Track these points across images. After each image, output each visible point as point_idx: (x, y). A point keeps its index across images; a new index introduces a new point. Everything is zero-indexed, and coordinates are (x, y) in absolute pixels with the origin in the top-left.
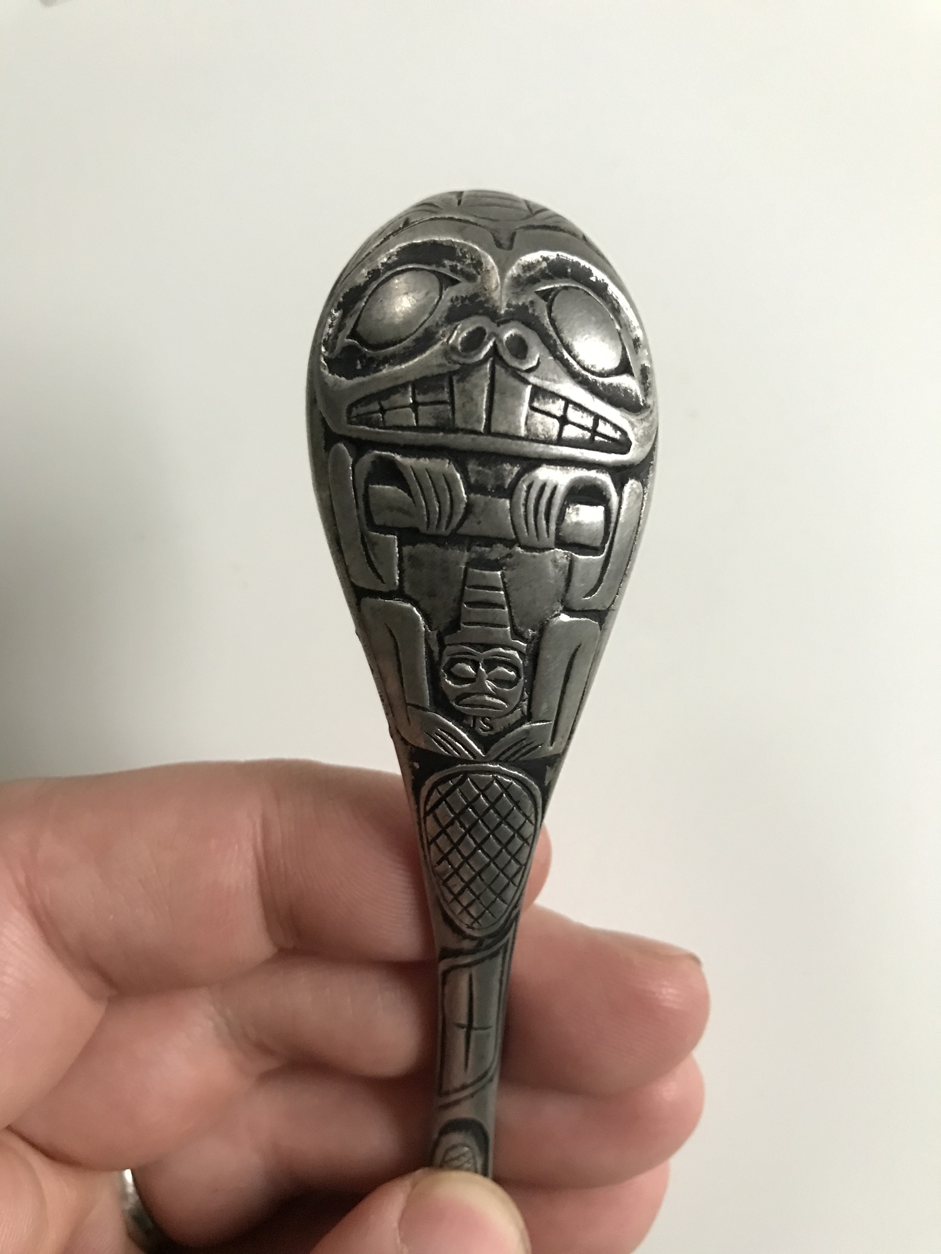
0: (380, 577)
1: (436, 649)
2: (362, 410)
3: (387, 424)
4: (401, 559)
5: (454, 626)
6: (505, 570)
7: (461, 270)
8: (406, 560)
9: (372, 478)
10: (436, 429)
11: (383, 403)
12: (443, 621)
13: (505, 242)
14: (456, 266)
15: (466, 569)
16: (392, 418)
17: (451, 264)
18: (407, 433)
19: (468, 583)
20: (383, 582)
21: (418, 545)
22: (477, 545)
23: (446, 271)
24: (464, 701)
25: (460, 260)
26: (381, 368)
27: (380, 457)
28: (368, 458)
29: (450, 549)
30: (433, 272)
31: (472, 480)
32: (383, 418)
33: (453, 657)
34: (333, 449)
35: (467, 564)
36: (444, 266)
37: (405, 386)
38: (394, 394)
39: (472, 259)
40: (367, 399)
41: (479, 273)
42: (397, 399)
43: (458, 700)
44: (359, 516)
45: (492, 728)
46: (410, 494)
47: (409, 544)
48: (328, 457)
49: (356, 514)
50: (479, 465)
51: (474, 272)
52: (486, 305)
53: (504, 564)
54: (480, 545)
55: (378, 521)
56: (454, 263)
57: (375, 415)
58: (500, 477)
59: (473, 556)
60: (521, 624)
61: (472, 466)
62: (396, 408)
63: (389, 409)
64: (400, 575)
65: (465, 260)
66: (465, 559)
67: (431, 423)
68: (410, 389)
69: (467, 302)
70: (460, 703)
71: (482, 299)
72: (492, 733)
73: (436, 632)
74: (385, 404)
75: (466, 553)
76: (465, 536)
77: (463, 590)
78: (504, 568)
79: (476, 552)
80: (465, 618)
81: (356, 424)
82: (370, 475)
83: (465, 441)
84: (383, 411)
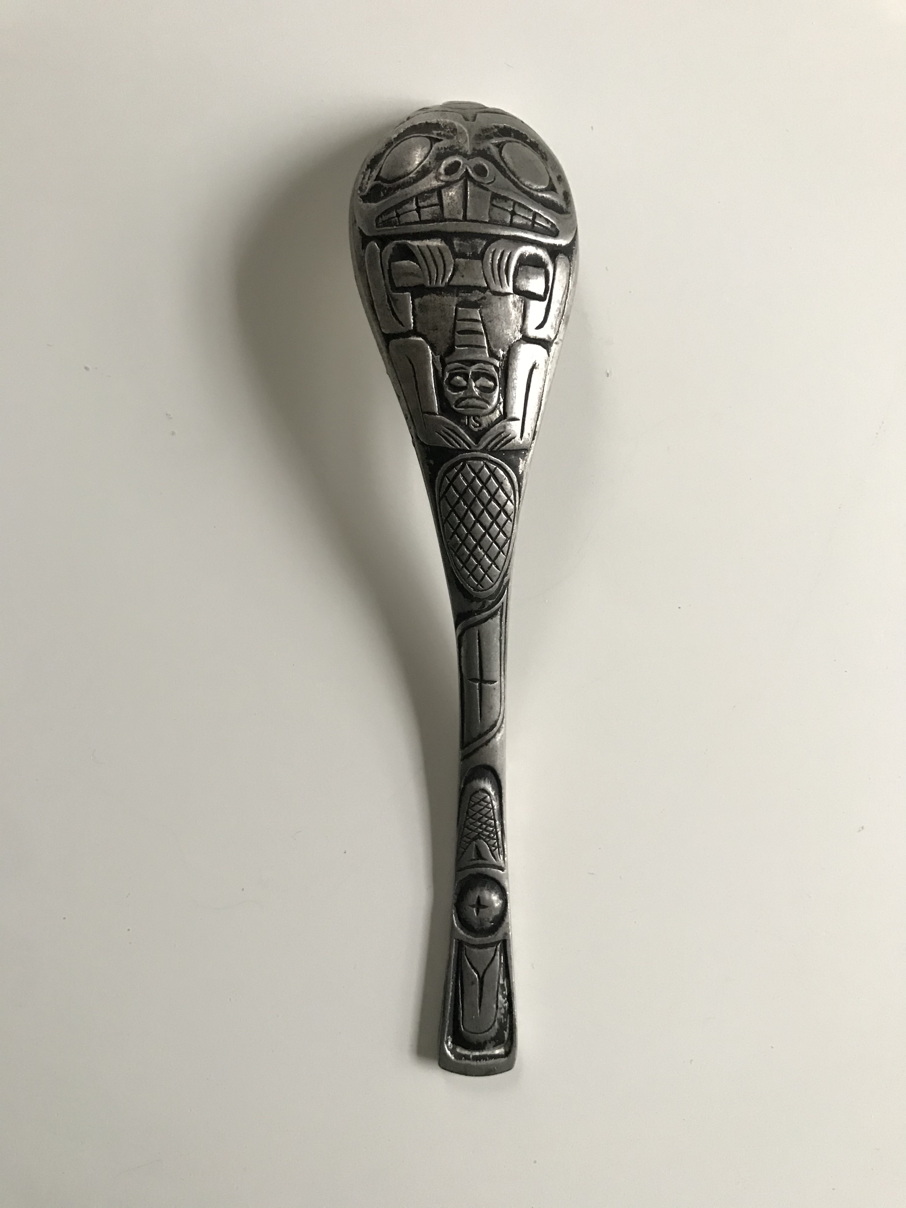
0: (401, 323)
1: (440, 369)
2: (385, 218)
3: (401, 223)
4: (414, 308)
5: (451, 350)
6: (482, 308)
7: (444, 134)
8: (417, 308)
9: (393, 259)
10: (433, 221)
11: (398, 211)
12: (443, 347)
13: (470, 118)
14: (440, 133)
15: (456, 310)
16: (404, 219)
17: (437, 132)
18: (414, 226)
19: (458, 318)
20: (403, 325)
21: (425, 297)
22: (463, 293)
23: (435, 136)
24: (461, 404)
25: (442, 129)
26: (396, 192)
27: (397, 244)
28: (390, 247)
29: (445, 297)
30: (427, 137)
31: (457, 250)
32: (398, 219)
33: (452, 372)
34: (368, 246)
35: (457, 305)
36: (433, 134)
37: (411, 199)
38: (405, 204)
39: (450, 128)
40: (387, 211)
41: (455, 135)
42: (407, 206)
43: (457, 403)
44: (385, 285)
45: (480, 425)
46: (418, 264)
47: (418, 297)
48: (364, 253)
49: (383, 283)
50: (461, 240)
51: (452, 135)
52: (460, 151)
53: (480, 304)
54: (464, 292)
55: (399, 284)
56: (439, 132)
57: (393, 219)
58: (474, 247)
59: (460, 299)
60: (495, 347)
61: (456, 242)
62: (406, 212)
63: (402, 214)
64: (414, 319)
65: (445, 129)
66: (455, 302)
67: (429, 217)
68: (414, 199)
69: (448, 150)
70: (458, 406)
71: (457, 148)
72: (481, 428)
73: (439, 356)
74: (400, 211)
75: (456, 298)
76: (454, 286)
77: (455, 324)
78: (481, 307)
79: (461, 296)
80: (458, 342)
81: (382, 227)
82: (391, 256)
83: (450, 227)
84: (398, 215)
